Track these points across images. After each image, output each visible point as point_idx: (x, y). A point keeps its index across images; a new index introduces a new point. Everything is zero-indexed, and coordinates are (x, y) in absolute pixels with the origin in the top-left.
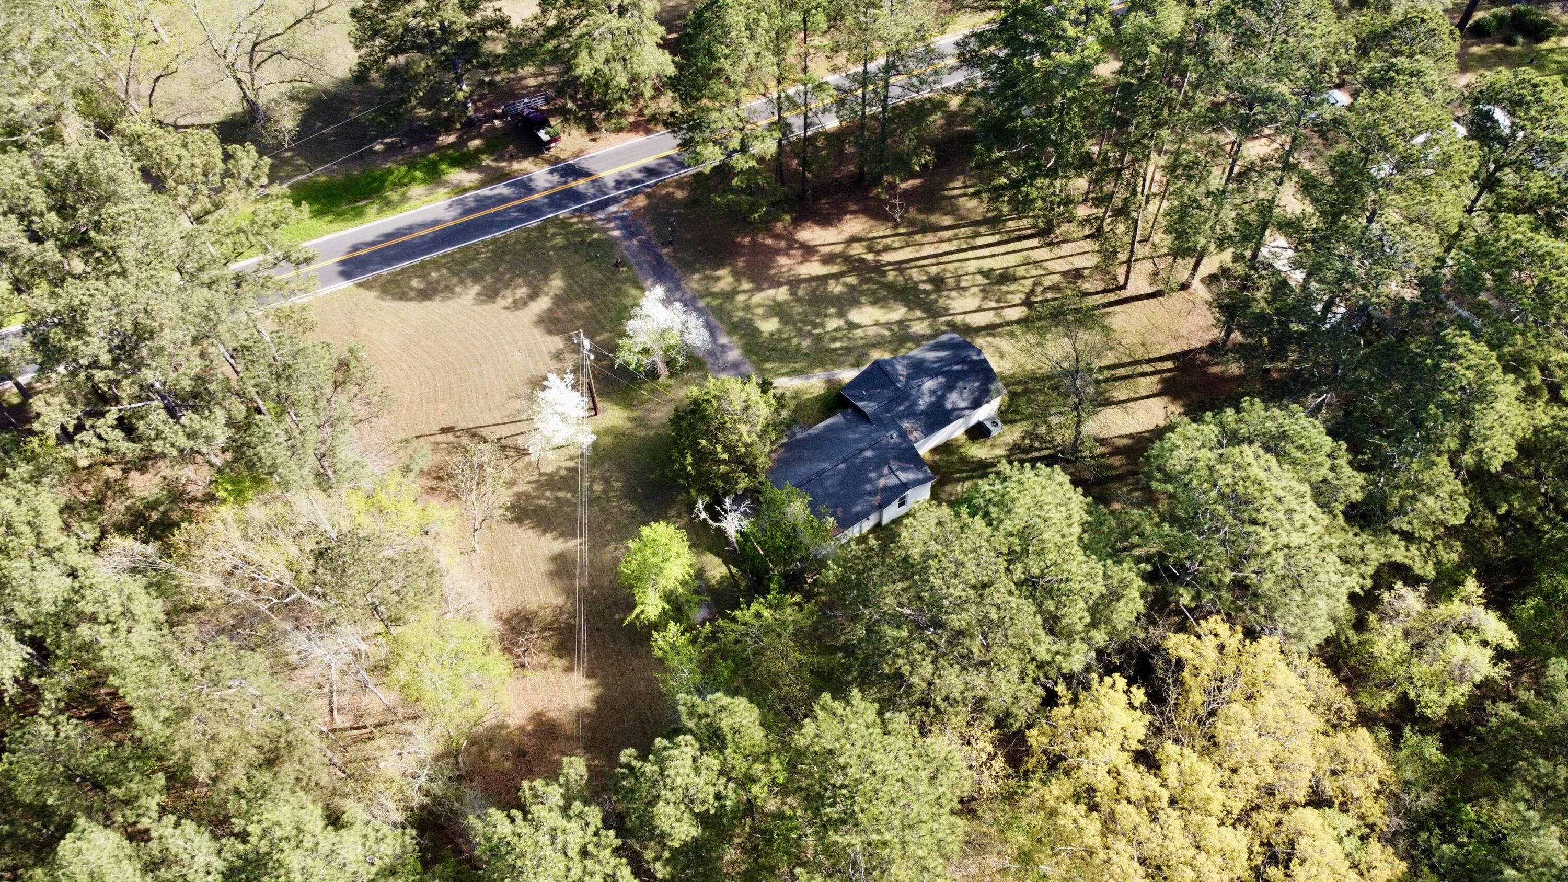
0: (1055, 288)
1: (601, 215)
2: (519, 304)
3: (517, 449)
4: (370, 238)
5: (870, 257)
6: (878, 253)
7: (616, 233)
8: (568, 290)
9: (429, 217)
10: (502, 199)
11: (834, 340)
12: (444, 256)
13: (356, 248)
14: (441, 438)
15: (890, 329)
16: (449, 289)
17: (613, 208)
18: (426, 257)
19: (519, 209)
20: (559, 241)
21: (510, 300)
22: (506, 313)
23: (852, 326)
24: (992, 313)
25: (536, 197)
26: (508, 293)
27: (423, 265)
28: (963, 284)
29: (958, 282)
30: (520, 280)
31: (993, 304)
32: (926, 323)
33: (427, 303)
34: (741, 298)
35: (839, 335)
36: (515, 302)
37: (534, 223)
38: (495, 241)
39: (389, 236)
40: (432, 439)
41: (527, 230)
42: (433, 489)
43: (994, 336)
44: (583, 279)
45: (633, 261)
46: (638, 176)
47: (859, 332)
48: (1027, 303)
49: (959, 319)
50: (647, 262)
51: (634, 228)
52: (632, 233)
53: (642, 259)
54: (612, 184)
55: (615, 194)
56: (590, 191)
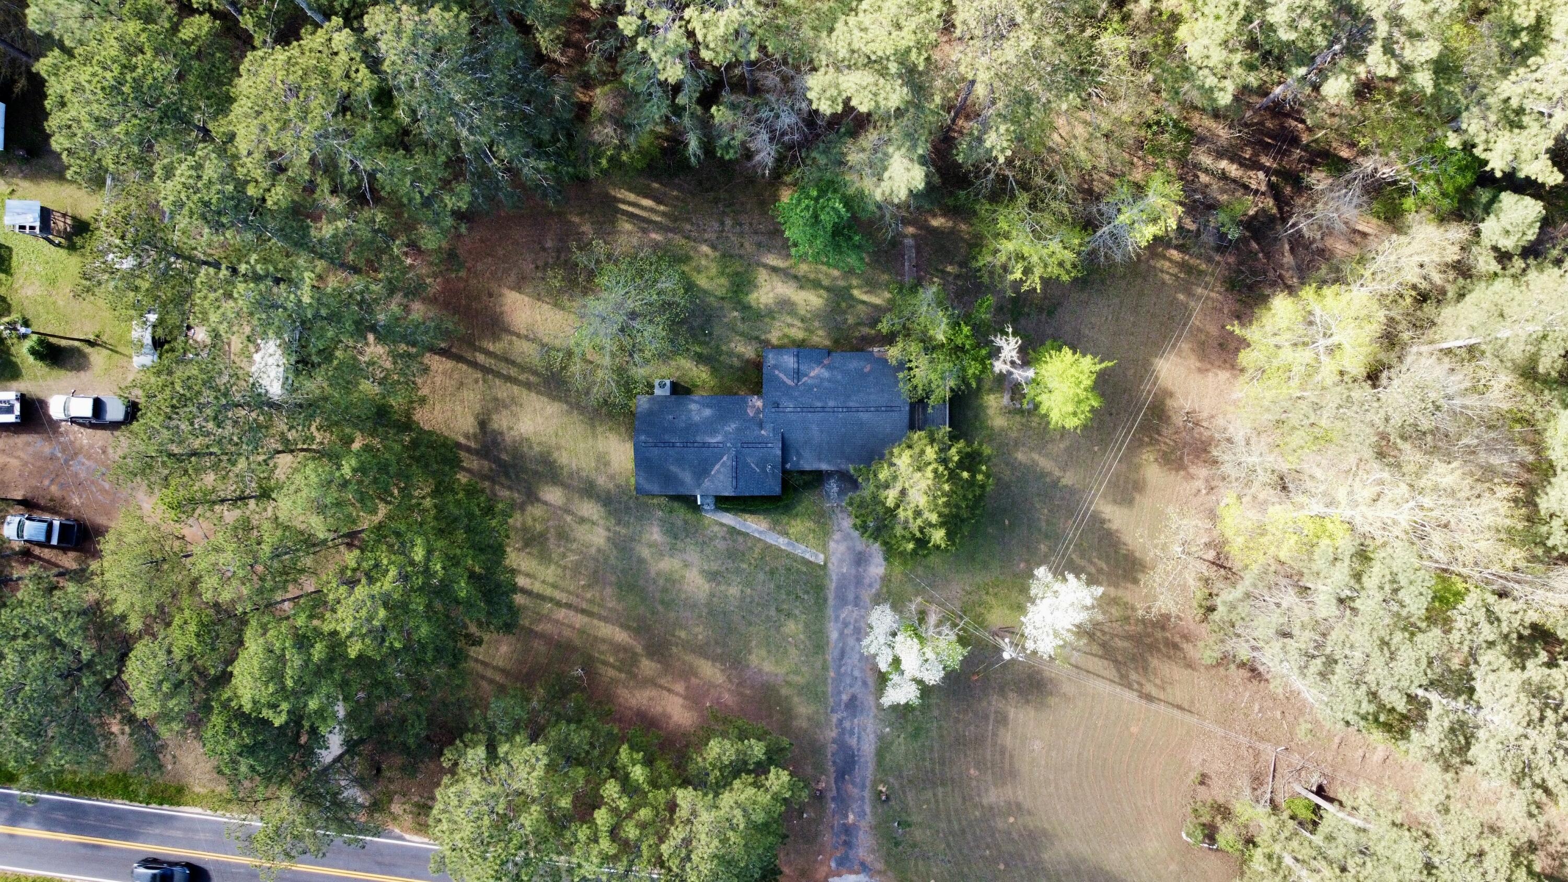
5: (640, 649)
6: (629, 649)
14: (1154, 692)
23: (711, 577)
24: (574, 510)
28: (576, 558)
29: (579, 564)
31: (566, 518)
32: (645, 539)
34: (798, 680)
42: (1186, 637)
43: (591, 483)
44: (927, 802)
45: (867, 794)
47: (710, 566)
48: (531, 497)
49: (609, 522)
50: (853, 783)
51: (843, 838)
52: (848, 830)
53: (856, 791)
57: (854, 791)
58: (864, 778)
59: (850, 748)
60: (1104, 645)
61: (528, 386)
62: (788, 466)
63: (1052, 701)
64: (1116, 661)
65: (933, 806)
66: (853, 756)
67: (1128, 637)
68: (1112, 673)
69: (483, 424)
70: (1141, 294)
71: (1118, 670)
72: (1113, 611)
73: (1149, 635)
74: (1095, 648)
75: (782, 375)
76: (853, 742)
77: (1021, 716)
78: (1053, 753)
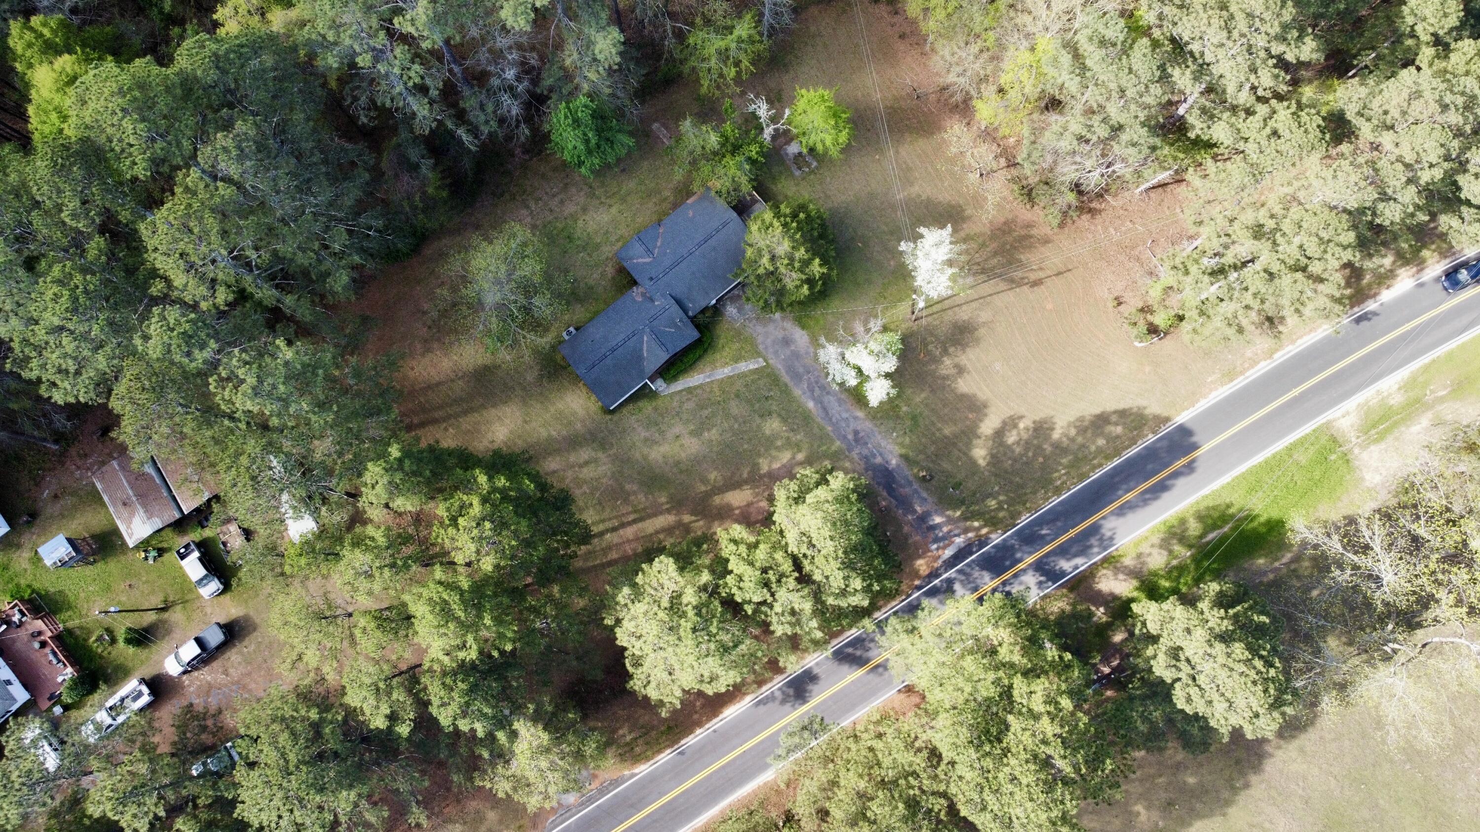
1: (959, 541)
2: (1010, 423)
4: (1181, 482)
5: (687, 518)
6: (680, 524)
7: (938, 520)
8: (969, 445)
9: (1132, 517)
10: (1064, 551)
12: (1100, 465)
13: (1190, 468)
14: (1041, 275)
16: (1082, 431)
17: (948, 553)
18: (1116, 462)
19: (1042, 540)
20: (992, 503)
21: (1021, 425)
22: (1022, 411)
23: (697, 433)
24: (571, 463)
25: (1030, 560)
26: (1025, 436)
27: (1117, 453)
30: (1018, 450)
33: (1097, 411)
34: (802, 456)
36: (1015, 426)
37: (1025, 520)
38: (1058, 491)
39: (1162, 488)
40: (1049, 273)
41: (1029, 510)
42: (1028, 226)
44: (959, 459)
45: (916, 486)
46: (931, 602)
50: (901, 486)
51: (924, 527)
52: (923, 520)
54: (957, 586)
55: (951, 573)
56: (976, 573)
57: (907, 490)
58: (906, 477)
59: (880, 465)
60: (983, 272)
62: (690, 314)
63: (982, 331)
64: (998, 276)
66: (887, 469)
67: (995, 254)
68: (1002, 286)
70: (825, 46)
71: (1006, 280)
73: (1005, 244)
74: (981, 277)
75: (640, 260)
76: (878, 460)
77: (971, 356)
78: (1012, 362)
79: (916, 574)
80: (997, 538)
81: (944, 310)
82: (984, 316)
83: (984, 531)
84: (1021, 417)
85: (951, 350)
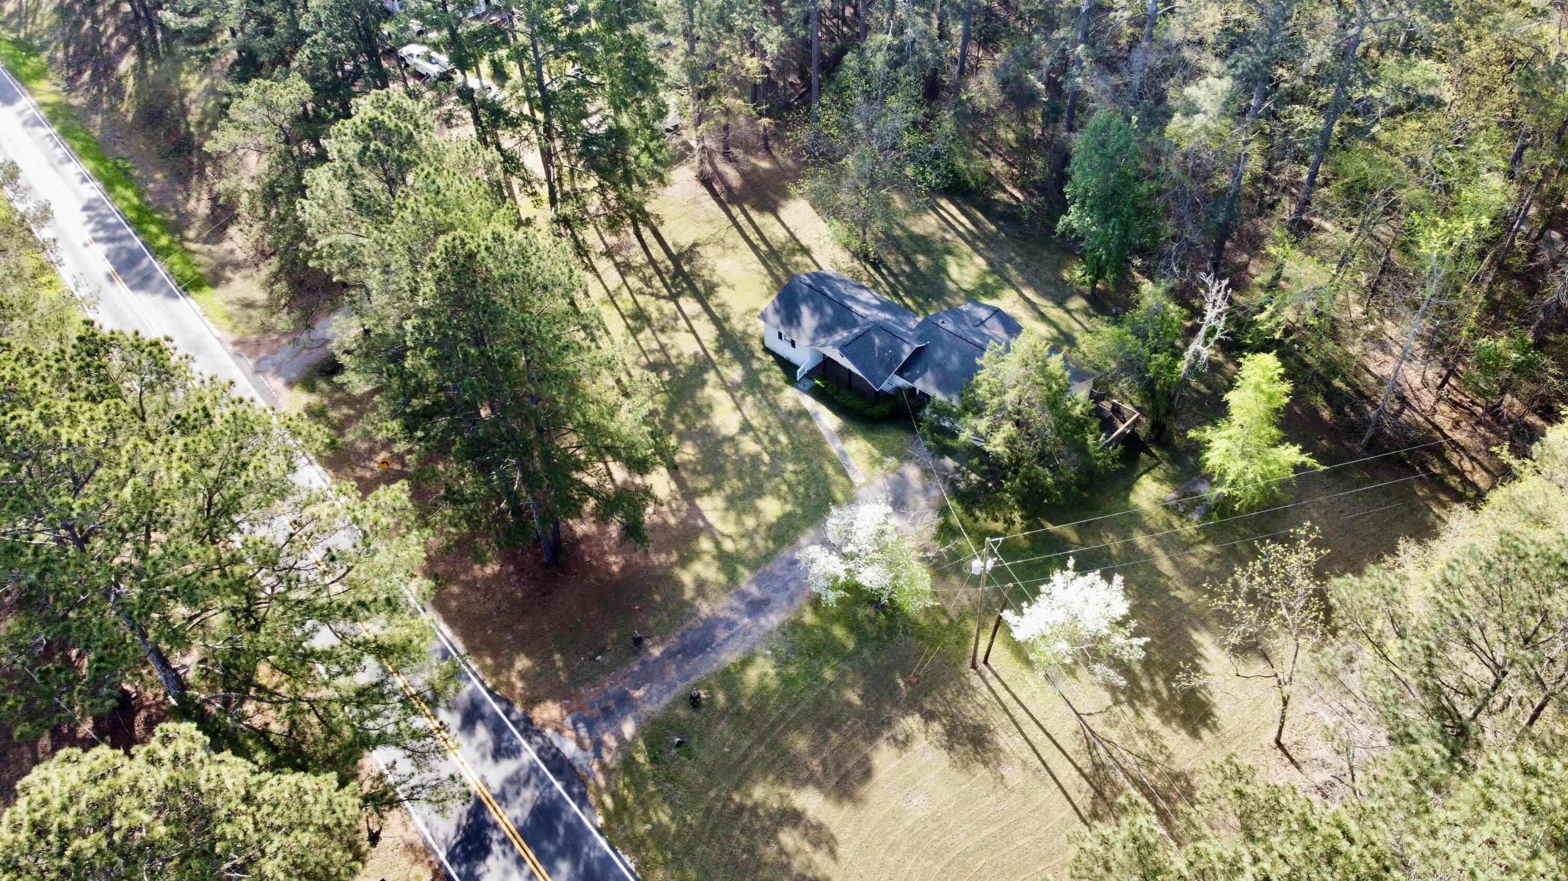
0: (647, 281)
1: (591, 765)
2: (820, 837)
3: (1091, 748)
7: (629, 729)
11: (774, 441)
15: (743, 397)
17: (569, 748)
20: (660, 812)
22: (847, 857)
23: (746, 427)
24: (694, 323)
26: (797, 863)
28: (655, 345)
29: (652, 351)
31: (682, 323)
32: (723, 370)
34: (728, 545)
35: (766, 440)
36: (814, 846)
43: (727, 319)
46: (482, 733)
47: (755, 422)
48: (673, 298)
49: (711, 346)
51: (611, 703)
52: (624, 702)
53: (674, 674)
54: (508, 767)
55: (529, 754)
56: (529, 794)
57: (672, 672)
58: (697, 671)
60: (1098, 766)
61: (755, 248)
63: (981, 771)
64: (1099, 793)
65: (735, 757)
66: (709, 645)
68: (1081, 800)
69: (695, 245)
71: (1094, 804)
72: (1141, 743)
74: (1084, 761)
76: (721, 634)
77: (929, 756)
78: (931, 825)
79: (531, 702)
80: (593, 821)
81: (1006, 710)
82: (1012, 773)
83: (608, 801)
84: (832, 852)
85: (936, 726)
